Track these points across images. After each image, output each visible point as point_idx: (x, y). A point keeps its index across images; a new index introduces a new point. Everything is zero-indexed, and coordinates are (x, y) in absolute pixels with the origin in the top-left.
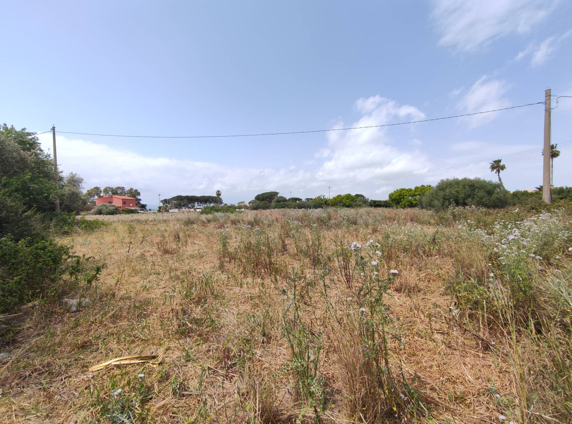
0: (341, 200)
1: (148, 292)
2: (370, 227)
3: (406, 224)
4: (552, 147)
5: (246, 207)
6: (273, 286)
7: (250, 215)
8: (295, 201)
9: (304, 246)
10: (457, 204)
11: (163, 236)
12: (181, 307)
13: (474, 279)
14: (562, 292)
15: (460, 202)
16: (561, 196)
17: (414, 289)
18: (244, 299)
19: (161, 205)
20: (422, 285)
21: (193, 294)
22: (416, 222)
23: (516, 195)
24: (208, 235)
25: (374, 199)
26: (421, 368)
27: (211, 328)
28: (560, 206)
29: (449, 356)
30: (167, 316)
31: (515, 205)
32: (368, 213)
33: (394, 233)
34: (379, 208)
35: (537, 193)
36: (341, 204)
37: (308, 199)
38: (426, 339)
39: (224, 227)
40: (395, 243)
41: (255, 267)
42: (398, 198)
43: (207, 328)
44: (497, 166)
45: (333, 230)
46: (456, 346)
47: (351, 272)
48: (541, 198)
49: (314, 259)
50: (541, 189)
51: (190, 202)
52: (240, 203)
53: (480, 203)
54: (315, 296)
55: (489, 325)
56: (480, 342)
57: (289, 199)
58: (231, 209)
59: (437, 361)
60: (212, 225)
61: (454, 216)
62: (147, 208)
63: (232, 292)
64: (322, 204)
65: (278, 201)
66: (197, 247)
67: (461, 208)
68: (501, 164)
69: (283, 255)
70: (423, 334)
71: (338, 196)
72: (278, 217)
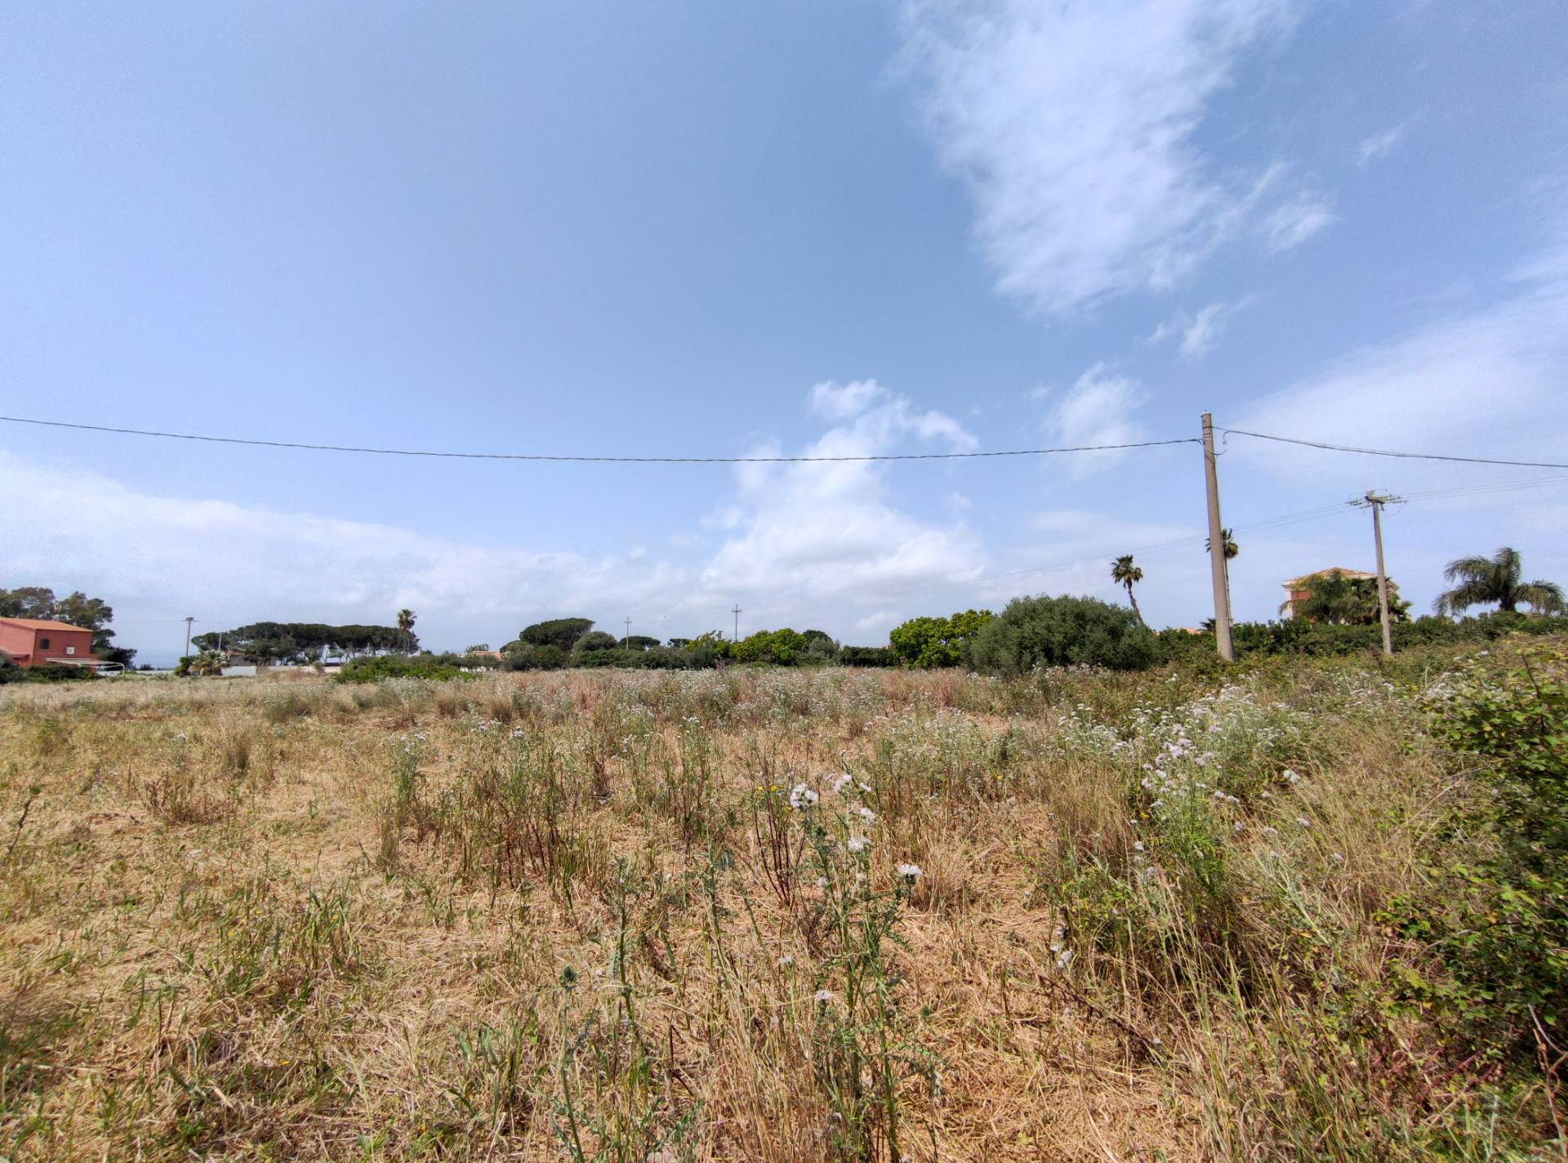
0: (766, 645)
1: (73, 980)
2: (843, 722)
3: (934, 713)
4: (1224, 535)
5: (491, 662)
6: (556, 914)
7: (504, 686)
8: (638, 646)
9: (658, 779)
10: (1051, 661)
11: (182, 760)
12: (204, 1029)
13: (1102, 860)
14: (1284, 883)
15: (1057, 656)
16: (1248, 644)
17: (960, 898)
18: (453, 971)
19: (195, 651)
20: (979, 883)
21: (260, 972)
22: (960, 706)
23: (1166, 638)
24: (355, 751)
25: (853, 644)
26: (987, 1146)
27: (312, 1100)
28: (1250, 667)
29: (1056, 1094)
30: (136, 1071)
31: (1166, 662)
32: (839, 683)
33: (904, 738)
34: (866, 669)
35: (1204, 635)
36: (768, 657)
37: (676, 642)
38: (996, 1049)
39: (415, 724)
40: (909, 767)
41: (504, 854)
42: (913, 642)
43: (296, 1101)
44: (1126, 571)
45: (745, 732)
46: (1071, 1060)
47: (793, 856)
48: (1213, 648)
49: (687, 820)
50: (1211, 625)
51: (304, 642)
52: (474, 649)
53: (1099, 659)
54: (686, 936)
55: (1142, 986)
56: (1126, 1040)
57: (624, 641)
58: (446, 665)
59: (1026, 1114)
60: (372, 719)
61: (1046, 691)
62: (136, 661)
63: (414, 947)
64: (715, 656)
65: (590, 647)
66: (306, 794)
67: (1058, 670)
68: (1134, 565)
69: (596, 809)
70: (987, 1034)
71: (758, 636)
72: (587, 691)
